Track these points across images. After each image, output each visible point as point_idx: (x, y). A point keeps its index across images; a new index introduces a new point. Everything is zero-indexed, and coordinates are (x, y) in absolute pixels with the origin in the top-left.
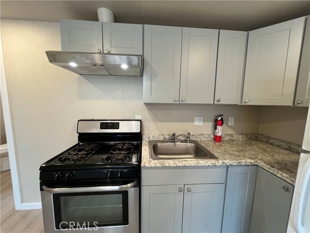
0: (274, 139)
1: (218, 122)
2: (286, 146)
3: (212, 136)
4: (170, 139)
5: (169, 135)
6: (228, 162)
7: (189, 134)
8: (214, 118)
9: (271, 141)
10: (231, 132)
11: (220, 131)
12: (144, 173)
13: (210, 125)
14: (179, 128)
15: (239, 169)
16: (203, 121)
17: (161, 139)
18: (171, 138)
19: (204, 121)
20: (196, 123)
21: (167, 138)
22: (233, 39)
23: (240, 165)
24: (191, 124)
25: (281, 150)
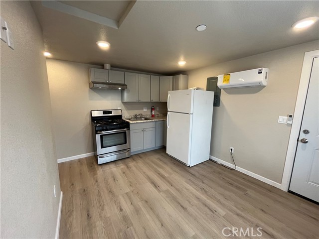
1: (152, 109)
6: (156, 120)
10: (158, 113)
11: (153, 113)
12: (131, 126)
13: (150, 110)
14: (137, 112)
15: (159, 122)
17: (130, 118)
19: (147, 109)
20: (144, 110)
22: (155, 79)
23: (159, 121)
24: (142, 110)
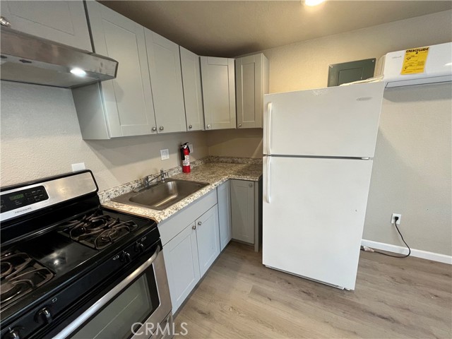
0: (222, 157)
2: (230, 160)
3: (181, 169)
4: (141, 187)
5: (136, 181)
6: (217, 183)
7: (162, 171)
8: (176, 148)
9: (221, 159)
11: (188, 160)
15: (223, 187)
16: (170, 154)
17: (128, 192)
18: (140, 185)
20: (164, 157)
21: (136, 186)
24: (158, 159)
25: (228, 165)
